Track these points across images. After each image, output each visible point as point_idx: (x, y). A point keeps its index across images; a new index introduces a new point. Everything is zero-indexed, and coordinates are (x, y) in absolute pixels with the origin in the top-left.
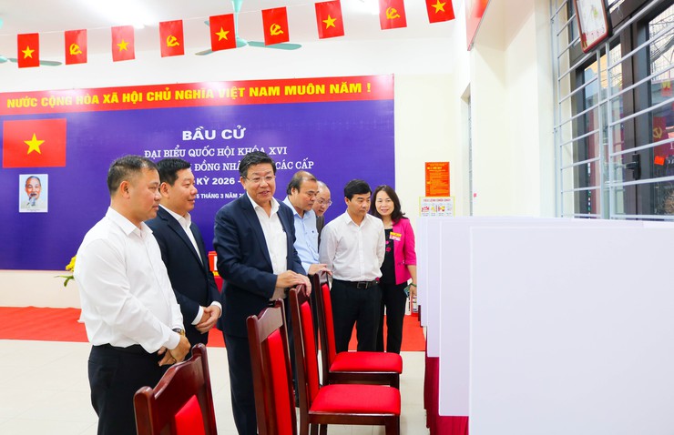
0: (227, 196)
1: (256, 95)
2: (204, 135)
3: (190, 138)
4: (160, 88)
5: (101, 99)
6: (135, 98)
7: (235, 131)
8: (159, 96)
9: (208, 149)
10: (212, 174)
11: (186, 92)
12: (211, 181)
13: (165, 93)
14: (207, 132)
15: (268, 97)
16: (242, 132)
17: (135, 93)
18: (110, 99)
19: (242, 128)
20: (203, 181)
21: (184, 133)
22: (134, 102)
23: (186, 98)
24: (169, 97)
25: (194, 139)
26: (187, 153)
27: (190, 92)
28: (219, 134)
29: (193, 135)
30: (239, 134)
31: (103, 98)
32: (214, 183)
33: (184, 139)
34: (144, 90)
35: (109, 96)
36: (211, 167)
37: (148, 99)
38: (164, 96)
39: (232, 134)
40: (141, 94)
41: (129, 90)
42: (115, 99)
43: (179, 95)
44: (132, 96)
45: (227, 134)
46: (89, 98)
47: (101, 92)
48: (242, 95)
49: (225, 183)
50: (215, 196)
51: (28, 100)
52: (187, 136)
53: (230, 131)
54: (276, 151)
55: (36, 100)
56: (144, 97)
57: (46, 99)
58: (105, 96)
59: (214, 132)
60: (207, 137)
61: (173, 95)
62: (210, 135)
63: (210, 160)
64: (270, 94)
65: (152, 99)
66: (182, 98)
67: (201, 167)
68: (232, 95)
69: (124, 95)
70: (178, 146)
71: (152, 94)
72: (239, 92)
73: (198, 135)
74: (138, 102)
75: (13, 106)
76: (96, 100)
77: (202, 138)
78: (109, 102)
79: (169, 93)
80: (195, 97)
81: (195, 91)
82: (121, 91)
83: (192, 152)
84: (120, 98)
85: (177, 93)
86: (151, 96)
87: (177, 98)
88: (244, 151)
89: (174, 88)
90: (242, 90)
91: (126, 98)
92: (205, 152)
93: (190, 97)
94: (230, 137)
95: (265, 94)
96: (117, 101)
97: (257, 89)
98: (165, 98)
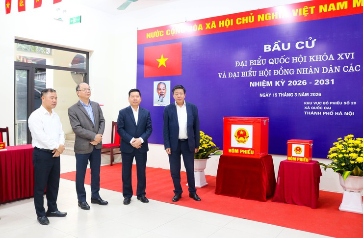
0: (300, 95)
1: (325, 10)
2: (281, 47)
3: (270, 50)
4: (246, 14)
5: (204, 26)
6: (228, 23)
7: (307, 42)
8: (245, 20)
9: (285, 58)
10: (287, 78)
11: (266, 15)
12: (286, 83)
13: (250, 17)
14: (283, 45)
15: (336, 11)
16: (313, 42)
17: (228, 20)
18: (210, 26)
19: (313, 39)
20: (280, 83)
21: (265, 46)
22: (227, 26)
23: (266, 19)
24: (253, 20)
25: (273, 50)
26: (267, 61)
27: (269, 14)
28: (293, 46)
29: (272, 48)
30: (310, 44)
31: (206, 26)
32: (289, 85)
33: (265, 51)
34: (234, 17)
35: (209, 24)
36: (287, 72)
37: (237, 23)
38: (250, 20)
39: (304, 45)
40: (232, 20)
41: (223, 18)
42: (214, 25)
43: (260, 18)
44: (226, 22)
45: (300, 45)
46: (196, 26)
47: (204, 22)
48: (312, 12)
49: (299, 84)
50: (290, 95)
51: (158, 32)
52: (267, 48)
53: (303, 43)
54: (344, 56)
55: (163, 32)
56: (235, 22)
57: (169, 31)
58: (207, 24)
59: (289, 44)
60: (283, 48)
61: (256, 18)
62: (286, 47)
63: (286, 66)
64: (338, 9)
65: (241, 22)
66: (263, 19)
67: (279, 72)
68: (304, 14)
69: (220, 22)
70: (261, 57)
71: (240, 19)
72: (309, 10)
73: (276, 47)
74: (230, 26)
75: (150, 37)
76: (201, 27)
77: (279, 50)
78: (209, 28)
79: (253, 17)
80: (273, 18)
81: (273, 14)
82: (217, 19)
83: (271, 61)
84: (217, 24)
85: (259, 16)
86: (239, 21)
87: (259, 20)
88: (315, 58)
89: (256, 13)
90: (312, 8)
91: (221, 24)
92: (282, 61)
93: (270, 19)
94: (303, 47)
95: (334, 9)
96: (215, 27)
97: (326, 6)
98: (250, 21)
